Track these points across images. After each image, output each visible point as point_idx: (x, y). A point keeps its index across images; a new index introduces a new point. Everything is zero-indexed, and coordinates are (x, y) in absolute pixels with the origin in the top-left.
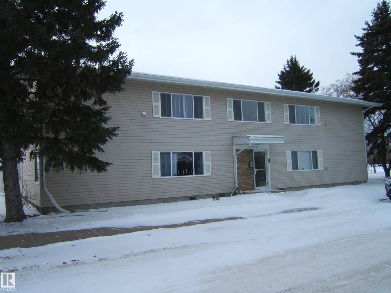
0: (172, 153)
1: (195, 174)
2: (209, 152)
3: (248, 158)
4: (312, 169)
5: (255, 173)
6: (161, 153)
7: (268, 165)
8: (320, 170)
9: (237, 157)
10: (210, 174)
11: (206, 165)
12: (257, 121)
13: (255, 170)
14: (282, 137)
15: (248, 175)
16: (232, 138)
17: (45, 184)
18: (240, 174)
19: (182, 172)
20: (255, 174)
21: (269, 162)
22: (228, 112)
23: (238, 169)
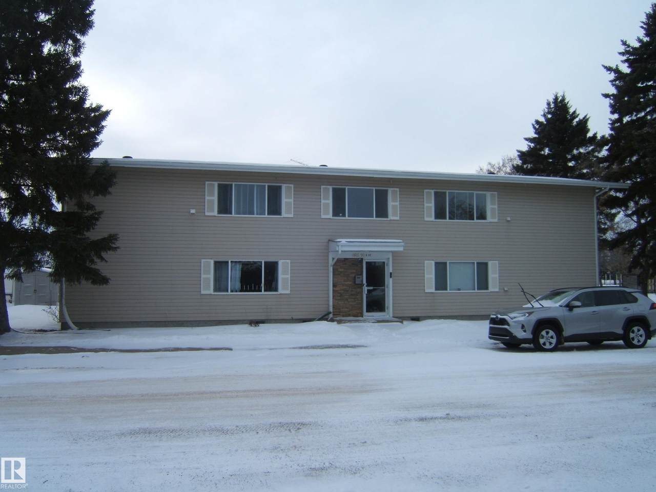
0: (231, 262)
1: (265, 291)
2: (289, 261)
3: (354, 271)
4: (475, 290)
5: (366, 292)
6: (216, 263)
7: (389, 282)
8: (491, 292)
9: (333, 269)
10: (288, 292)
11: (283, 279)
12: (373, 217)
13: (365, 289)
14: (401, 241)
15: (352, 295)
16: (328, 242)
17: (64, 296)
18: (339, 293)
19: (246, 287)
20: (366, 294)
21: (391, 277)
22: (322, 205)
23: (334, 286)
